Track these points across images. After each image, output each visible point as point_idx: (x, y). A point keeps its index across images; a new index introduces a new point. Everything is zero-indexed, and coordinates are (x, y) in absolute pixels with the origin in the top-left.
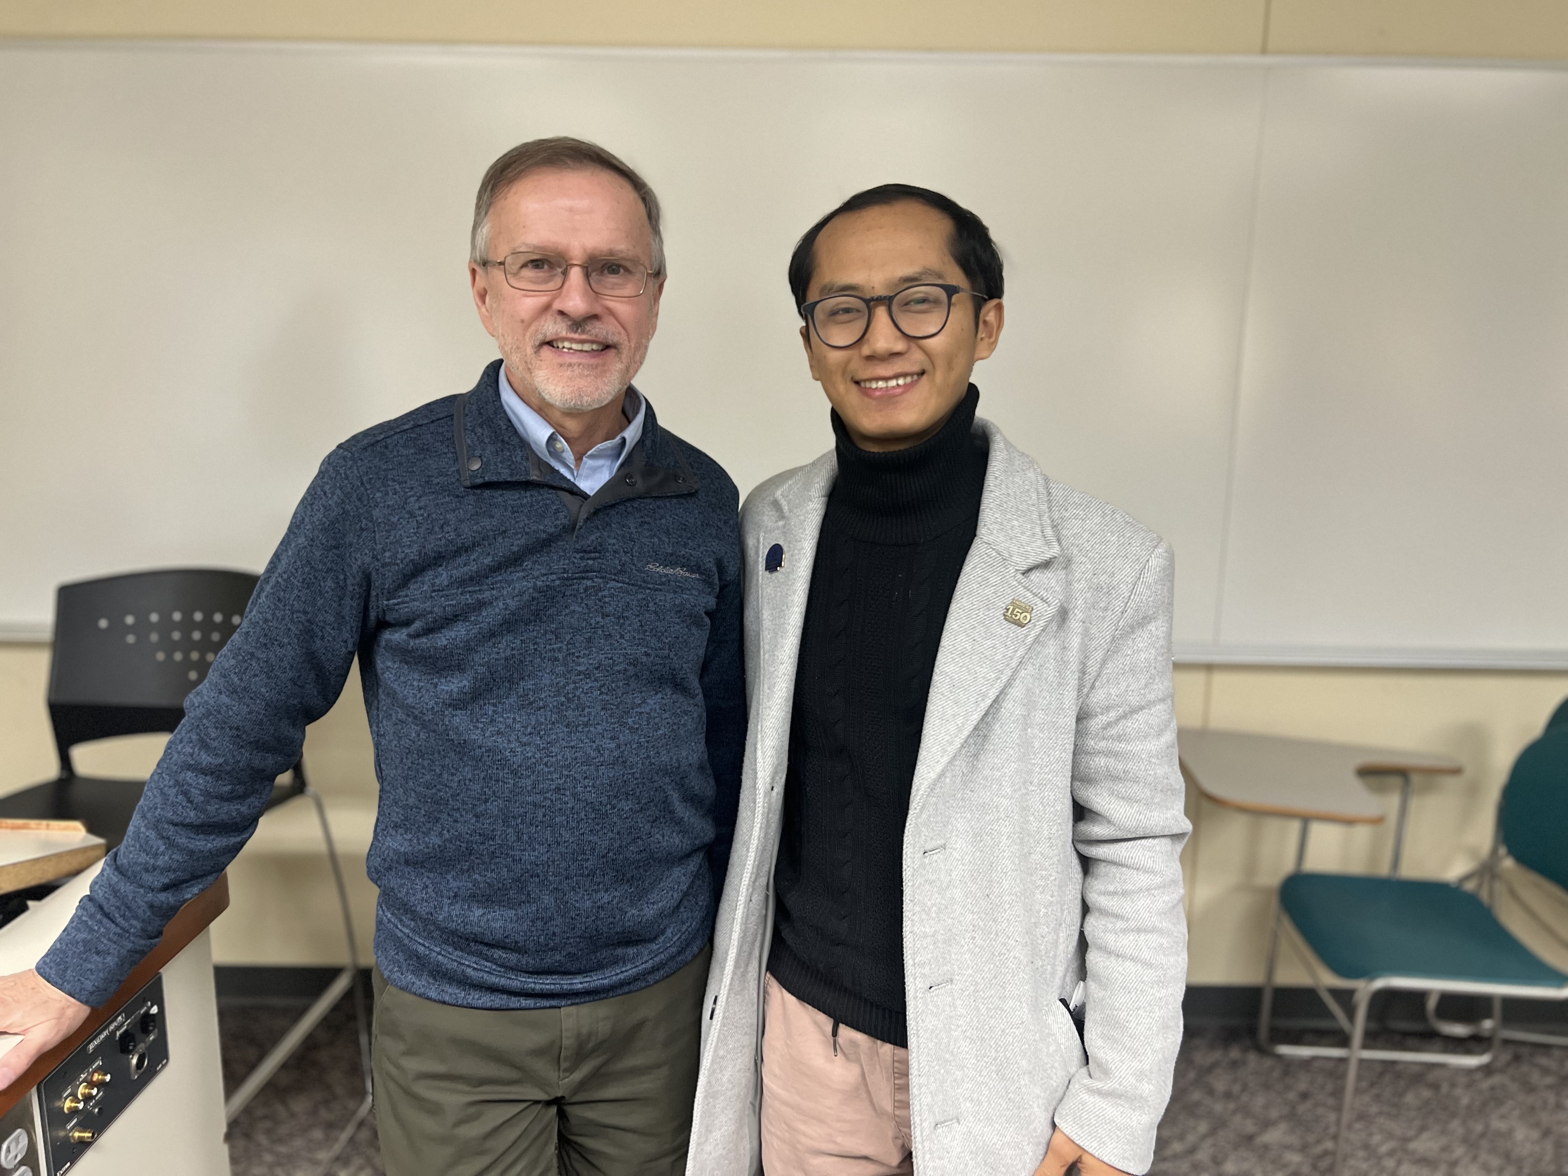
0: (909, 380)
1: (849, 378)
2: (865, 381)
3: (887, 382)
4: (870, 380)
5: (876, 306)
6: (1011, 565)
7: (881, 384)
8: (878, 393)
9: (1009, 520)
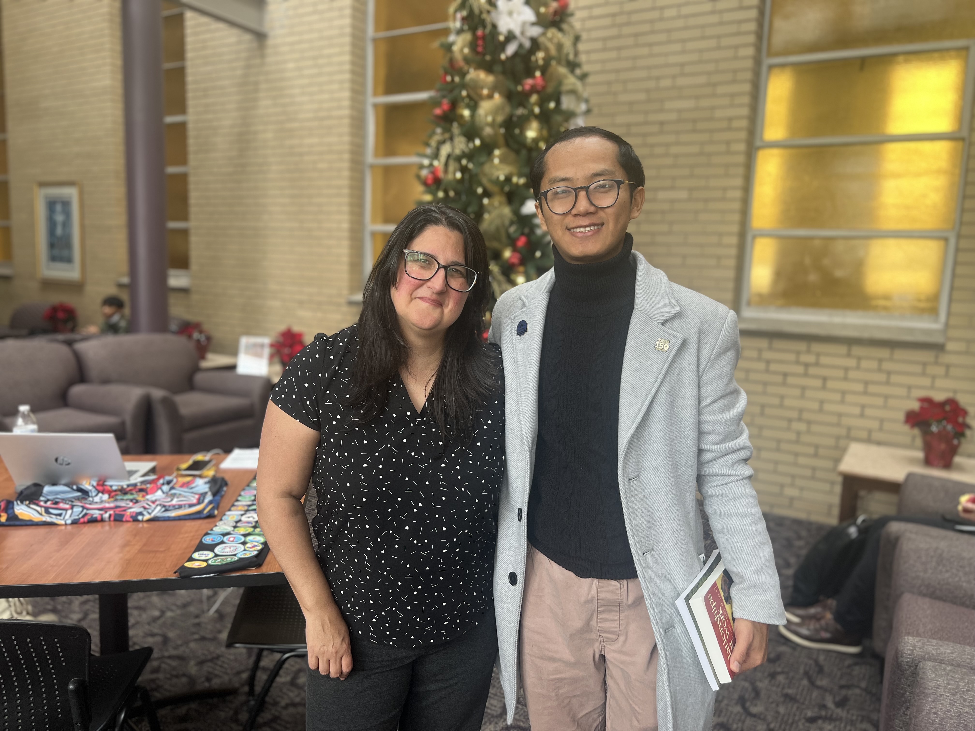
0: (596, 227)
1: (565, 228)
2: (573, 228)
3: (585, 229)
4: (576, 228)
5: (579, 191)
6: (655, 321)
7: (582, 229)
8: (580, 235)
9: (651, 298)
